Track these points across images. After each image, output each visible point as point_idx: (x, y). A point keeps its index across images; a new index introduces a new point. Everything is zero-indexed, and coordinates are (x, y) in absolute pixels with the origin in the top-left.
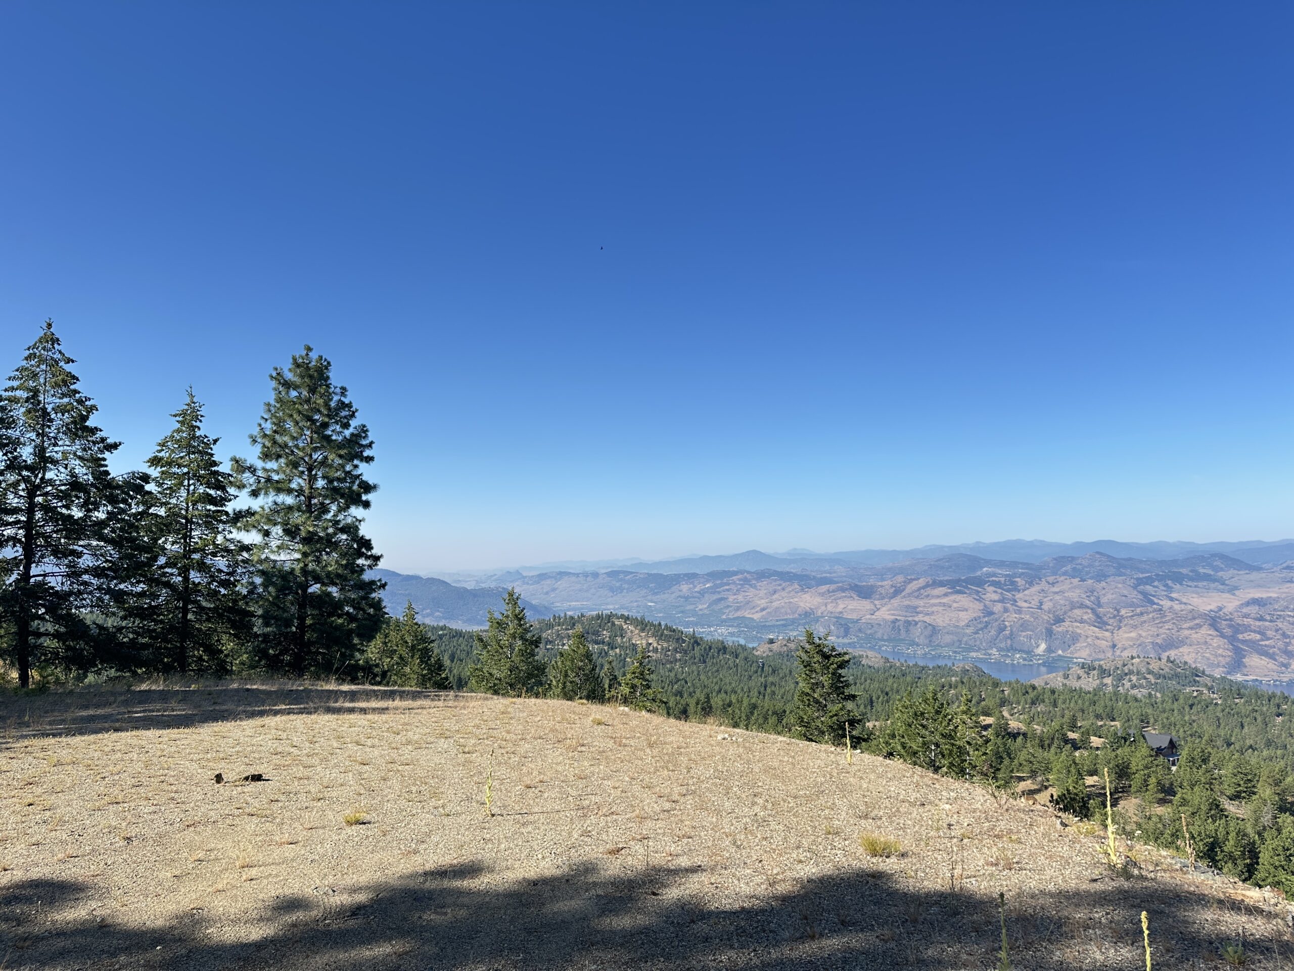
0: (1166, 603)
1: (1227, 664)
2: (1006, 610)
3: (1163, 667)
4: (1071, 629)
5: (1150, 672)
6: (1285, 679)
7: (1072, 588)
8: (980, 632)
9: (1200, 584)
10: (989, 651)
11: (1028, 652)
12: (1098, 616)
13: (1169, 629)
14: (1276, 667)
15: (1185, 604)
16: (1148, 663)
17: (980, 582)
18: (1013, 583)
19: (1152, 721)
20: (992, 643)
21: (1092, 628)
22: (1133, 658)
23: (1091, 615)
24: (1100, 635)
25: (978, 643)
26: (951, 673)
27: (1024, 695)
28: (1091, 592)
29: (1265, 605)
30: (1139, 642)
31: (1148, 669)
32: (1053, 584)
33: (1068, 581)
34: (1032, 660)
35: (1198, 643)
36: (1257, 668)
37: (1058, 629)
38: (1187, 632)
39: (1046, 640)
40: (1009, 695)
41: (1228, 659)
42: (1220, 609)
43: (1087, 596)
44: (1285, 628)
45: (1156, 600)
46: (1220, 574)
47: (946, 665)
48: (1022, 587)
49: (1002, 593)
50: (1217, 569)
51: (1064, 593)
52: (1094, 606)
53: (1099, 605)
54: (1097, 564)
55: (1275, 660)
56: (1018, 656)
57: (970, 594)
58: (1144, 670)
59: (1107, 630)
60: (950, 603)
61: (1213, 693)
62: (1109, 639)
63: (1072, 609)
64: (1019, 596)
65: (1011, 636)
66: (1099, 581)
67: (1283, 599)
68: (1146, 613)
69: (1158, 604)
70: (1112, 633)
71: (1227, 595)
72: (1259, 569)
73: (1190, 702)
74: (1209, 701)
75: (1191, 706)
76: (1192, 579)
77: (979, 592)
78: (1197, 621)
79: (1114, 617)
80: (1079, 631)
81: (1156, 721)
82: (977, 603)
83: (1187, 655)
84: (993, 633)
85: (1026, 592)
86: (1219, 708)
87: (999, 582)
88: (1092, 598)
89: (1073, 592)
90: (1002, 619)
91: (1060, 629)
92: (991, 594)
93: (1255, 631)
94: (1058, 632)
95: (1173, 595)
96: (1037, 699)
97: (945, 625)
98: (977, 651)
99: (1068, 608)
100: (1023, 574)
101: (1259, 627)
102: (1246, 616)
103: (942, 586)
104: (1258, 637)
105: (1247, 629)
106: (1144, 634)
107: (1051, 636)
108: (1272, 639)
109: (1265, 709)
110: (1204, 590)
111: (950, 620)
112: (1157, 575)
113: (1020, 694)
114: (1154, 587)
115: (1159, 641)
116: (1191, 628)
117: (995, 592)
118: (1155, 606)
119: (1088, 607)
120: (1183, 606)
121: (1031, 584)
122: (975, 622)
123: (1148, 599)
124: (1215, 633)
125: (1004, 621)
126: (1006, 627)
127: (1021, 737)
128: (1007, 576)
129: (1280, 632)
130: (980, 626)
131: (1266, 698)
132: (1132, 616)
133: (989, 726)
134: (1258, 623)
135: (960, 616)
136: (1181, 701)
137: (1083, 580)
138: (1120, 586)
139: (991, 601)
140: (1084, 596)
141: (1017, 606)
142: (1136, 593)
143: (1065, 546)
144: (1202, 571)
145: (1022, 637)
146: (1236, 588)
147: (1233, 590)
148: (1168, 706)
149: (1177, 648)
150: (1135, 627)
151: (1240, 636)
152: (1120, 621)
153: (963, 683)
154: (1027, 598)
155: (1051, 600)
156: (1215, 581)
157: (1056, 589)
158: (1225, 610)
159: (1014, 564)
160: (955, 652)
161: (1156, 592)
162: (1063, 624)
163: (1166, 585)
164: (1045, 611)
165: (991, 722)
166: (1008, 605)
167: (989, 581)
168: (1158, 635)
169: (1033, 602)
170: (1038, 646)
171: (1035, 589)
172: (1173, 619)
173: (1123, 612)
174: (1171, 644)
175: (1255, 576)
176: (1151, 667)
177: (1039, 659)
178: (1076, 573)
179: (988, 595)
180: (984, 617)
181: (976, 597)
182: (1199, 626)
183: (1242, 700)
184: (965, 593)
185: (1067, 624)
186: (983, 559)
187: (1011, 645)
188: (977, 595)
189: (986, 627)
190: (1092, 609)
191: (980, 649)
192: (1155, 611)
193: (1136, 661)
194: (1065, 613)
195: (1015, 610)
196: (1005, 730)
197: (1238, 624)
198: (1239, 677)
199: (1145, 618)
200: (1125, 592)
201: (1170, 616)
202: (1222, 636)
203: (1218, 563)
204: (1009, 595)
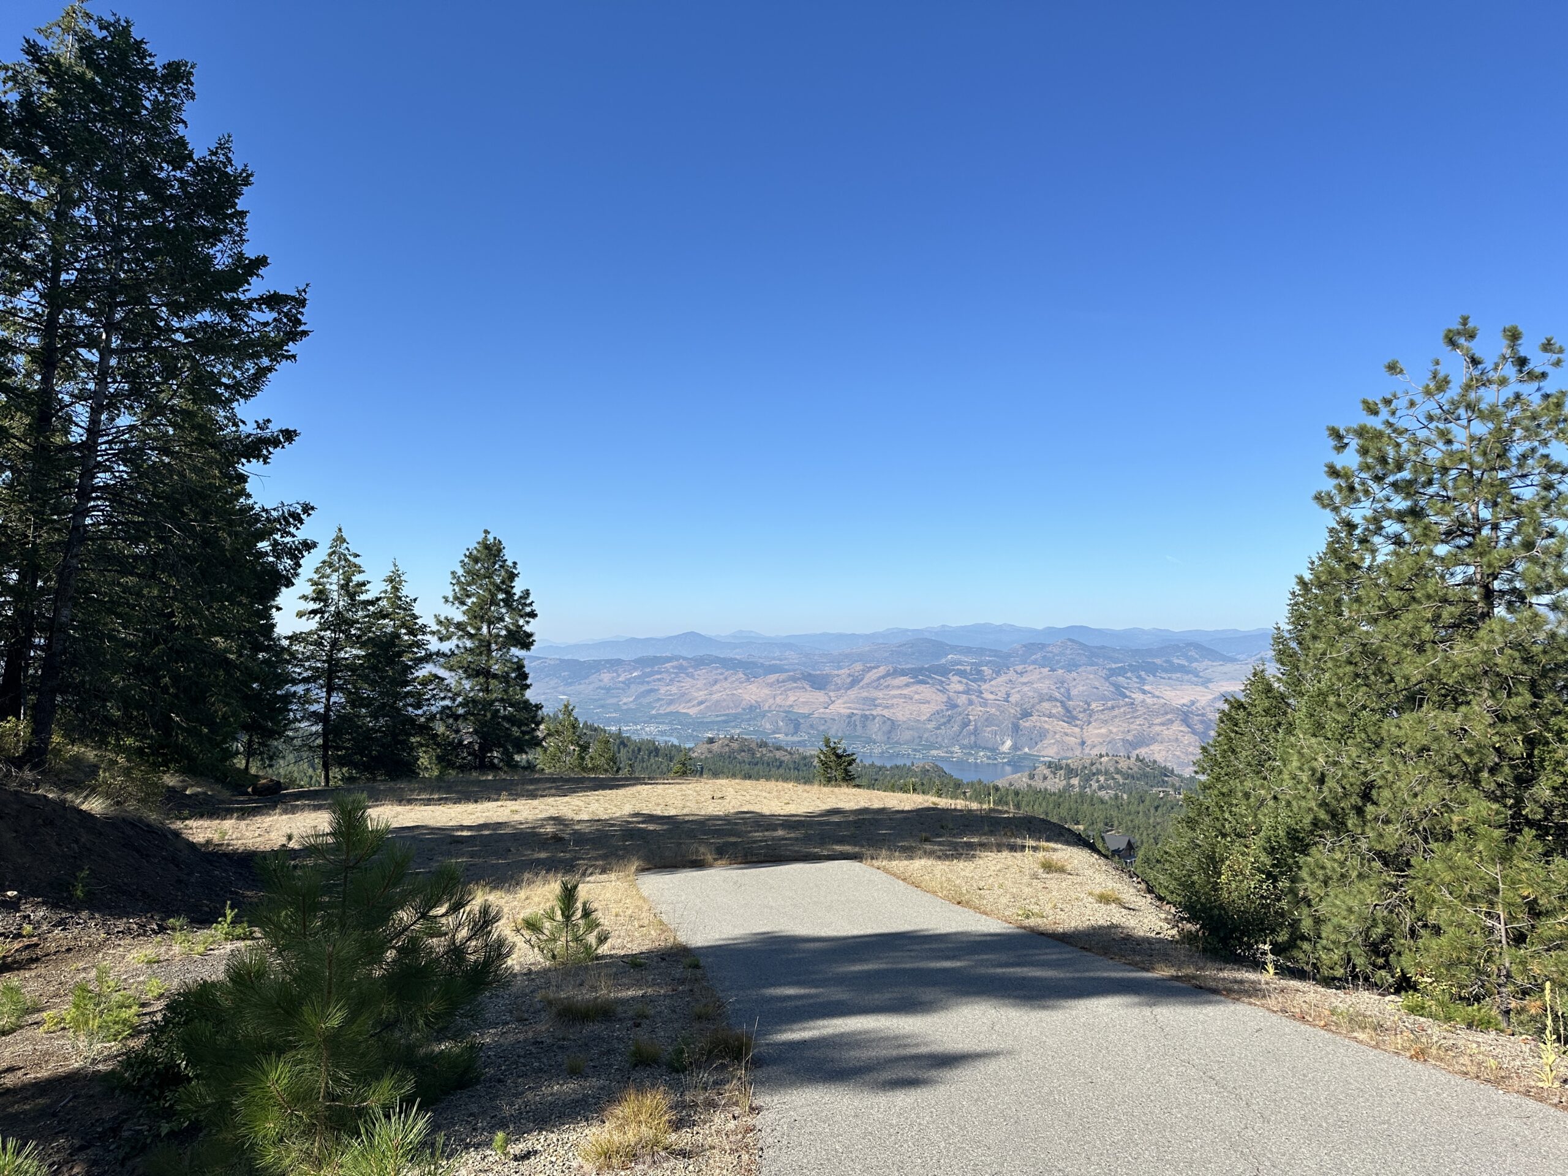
0: (1138, 697)
2: (971, 703)
3: (1131, 767)
4: (1038, 724)
5: (1118, 772)
7: (1041, 678)
8: (942, 727)
9: (1174, 676)
10: (951, 749)
11: (993, 750)
12: (1068, 711)
13: (1140, 725)
15: (1158, 697)
16: (1117, 762)
17: (944, 671)
18: (979, 672)
20: (955, 740)
21: (1061, 723)
22: (1101, 756)
23: (1060, 709)
24: (1069, 731)
25: (940, 739)
26: (911, 773)
28: (1060, 682)
30: (1107, 739)
31: (1116, 768)
32: (1021, 674)
33: (1038, 670)
35: (1170, 741)
37: (1025, 724)
38: (1158, 728)
39: (1012, 737)
42: (1193, 703)
43: (1057, 688)
45: (1128, 693)
46: (1194, 665)
48: (989, 677)
49: (967, 684)
50: (1190, 660)
51: (1033, 684)
52: (1063, 699)
53: (1069, 698)
56: (982, 754)
57: (933, 685)
58: (1112, 770)
59: (1076, 726)
60: (912, 694)
62: (1078, 736)
63: (1040, 702)
64: (984, 687)
66: (1070, 671)
68: (1118, 706)
69: (1130, 697)
70: (1082, 729)
71: (1200, 688)
72: (1231, 662)
73: (1156, 804)
74: (1176, 802)
75: (1156, 808)
76: (1165, 670)
77: (943, 682)
78: (1169, 717)
79: (1085, 711)
80: (1047, 726)
82: (940, 694)
83: (1156, 754)
84: (956, 728)
85: (992, 683)
87: (965, 670)
88: (1062, 690)
89: (1042, 683)
90: (966, 712)
91: (1027, 724)
92: (956, 684)
94: (1025, 727)
95: (1146, 688)
97: (905, 719)
98: (938, 749)
99: (1036, 700)
100: (990, 661)
103: (903, 675)
106: (1114, 730)
107: (1017, 732)
110: (1179, 683)
111: (911, 714)
112: (1130, 665)
114: (1127, 678)
115: (1130, 738)
116: (1163, 724)
117: (960, 682)
118: (1127, 700)
119: (1056, 700)
120: (1155, 699)
121: (998, 674)
122: (937, 716)
123: (1120, 692)
124: (1186, 729)
125: (968, 715)
126: (970, 721)
128: (972, 663)
130: (943, 720)
132: (1103, 710)
135: (922, 709)
136: (1147, 802)
137: (1053, 670)
138: (1092, 676)
139: (955, 692)
140: (1053, 687)
141: (982, 698)
142: (1108, 684)
143: (1035, 631)
144: (1176, 661)
145: (987, 733)
146: (1210, 681)
147: (1207, 683)
148: (1133, 808)
149: (1148, 745)
150: (1105, 722)
151: (1211, 732)
152: (1091, 716)
154: (993, 689)
155: (1019, 691)
156: (1188, 672)
157: (1024, 679)
158: (1197, 705)
159: (981, 651)
160: (915, 750)
161: (1128, 684)
162: (1031, 718)
163: (1140, 677)
164: (1012, 704)
166: (973, 697)
167: (954, 670)
168: (1129, 731)
169: (999, 694)
170: (1003, 743)
171: (1003, 678)
172: (1145, 713)
173: (1093, 706)
174: (1142, 741)
175: (1228, 669)
176: (1119, 766)
178: (1049, 663)
179: (952, 685)
180: (947, 710)
181: (939, 687)
182: (1171, 722)
184: (928, 683)
185: (1034, 718)
186: (948, 645)
187: (975, 742)
188: (940, 685)
189: (949, 721)
190: (1061, 702)
191: (941, 746)
192: (1127, 704)
193: (1104, 759)
194: (1033, 706)
195: (980, 702)
197: (1209, 719)
199: (1116, 712)
200: (1097, 684)
201: (1141, 710)
202: (1193, 731)
203: (1192, 653)
204: (974, 686)
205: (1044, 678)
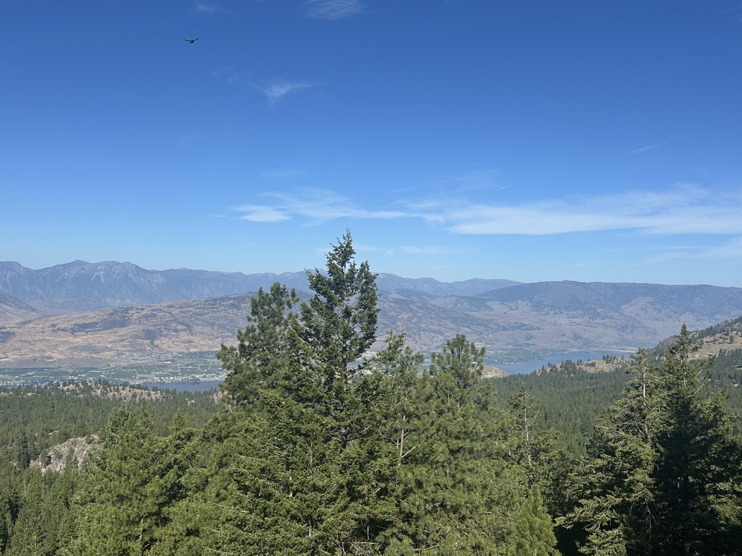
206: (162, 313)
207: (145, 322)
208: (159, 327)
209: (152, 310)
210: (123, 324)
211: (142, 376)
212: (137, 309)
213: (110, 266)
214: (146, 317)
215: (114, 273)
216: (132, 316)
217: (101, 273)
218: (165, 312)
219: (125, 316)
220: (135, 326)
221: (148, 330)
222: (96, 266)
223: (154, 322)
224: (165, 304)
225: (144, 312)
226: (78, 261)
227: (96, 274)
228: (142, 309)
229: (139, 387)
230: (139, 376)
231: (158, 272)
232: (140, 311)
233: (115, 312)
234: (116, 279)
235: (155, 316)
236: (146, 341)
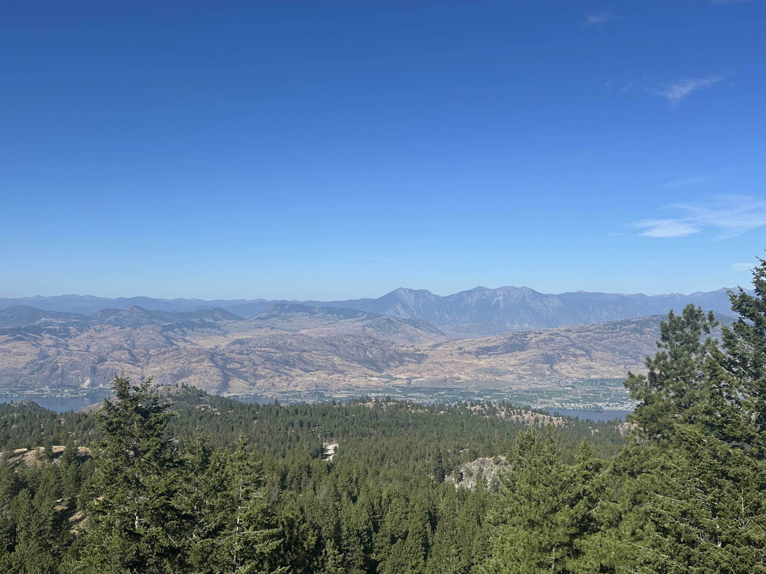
0: (182, 344)
1: (219, 386)
2: (59, 353)
3: (179, 392)
4: (111, 367)
5: (169, 396)
6: (253, 394)
7: (113, 334)
8: (36, 373)
9: (205, 330)
10: (41, 389)
11: (75, 387)
12: (133, 356)
13: (182, 363)
14: (247, 386)
15: (195, 344)
16: (169, 389)
17: (38, 330)
18: (67, 331)
19: (176, 432)
20: (45, 381)
21: (128, 365)
22: (158, 386)
23: (127, 355)
24: (133, 370)
25: (33, 382)
26: (10, 410)
27: (78, 423)
28: (128, 336)
29: (244, 343)
30: (161, 374)
31: (168, 394)
32: (99, 331)
33: (112, 328)
34: (78, 394)
35: (201, 372)
36: (237, 387)
37: (101, 367)
38: (194, 365)
39: (91, 377)
40: (65, 424)
41: (219, 383)
42: (217, 347)
43: (125, 340)
44: (254, 359)
45: (175, 342)
46: (218, 322)
47: (5, 403)
48: (74, 334)
49: (56, 339)
50: (216, 319)
51: (107, 338)
52: (130, 348)
53: (134, 347)
54: (134, 315)
55: (247, 381)
56: (67, 391)
57: (29, 341)
58: (165, 395)
59: (138, 366)
60: (11, 349)
61: (215, 407)
62: (140, 373)
63: (113, 351)
64: (70, 341)
65: (62, 375)
66: (135, 328)
67: (255, 339)
68: (168, 351)
69: (176, 345)
70: (142, 368)
71: (222, 337)
72: (242, 319)
73: (200, 416)
74: (212, 414)
75: (201, 418)
76: (200, 327)
77: (37, 339)
78: (202, 357)
79: (145, 356)
80: (117, 368)
81: (178, 432)
82: (34, 348)
83: (193, 381)
84: (47, 373)
85: (76, 338)
86: (219, 418)
87: (55, 329)
88: (129, 342)
89: (114, 337)
90: (55, 361)
91: (102, 367)
92: (47, 340)
93: (237, 362)
94: (101, 369)
95: (187, 338)
96: (89, 425)
97: (4, 368)
98: (32, 389)
99: (110, 350)
100: (75, 323)
101: (240, 359)
102: (233, 352)
103: (4, 334)
104: (239, 366)
105: (233, 360)
106: (165, 368)
107: (95, 373)
108: (246, 367)
109: (247, 415)
110: (208, 334)
111: (9, 364)
112: (177, 324)
113: (75, 422)
114: (175, 332)
115: (175, 372)
116: (197, 362)
117: (50, 338)
118: (174, 347)
119: (125, 349)
120: (193, 346)
121: (81, 331)
122: (31, 365)
123: (169, 341)
124: (212, 365)
125: (57, 362)
126: (58, 367)
127: (89, 459)
128: (61, 324)
129: (252, 362)
130: (36, 367)
131: (247, 408)
132: (158, 355)
133: (61, 453)
134: (239, 356)
135: (19, 360)
136: (194, 416)
137: (123, 328)
138: (150, 332)
139: (47, 346)
140: (123, 340)
141: (68, 350)
142: (161, 337)
143: (110, 300)
144: (207, 320)
145: (71, 376)
146: (227, 332)
147: (225, 333)
148: (185, 420)
149: (187, 377)
150: (159, 363)
151: (228, 366)
152: (149, 359)
153: (24, 417)
154: (77, 343)
155: (97, 344)
156: (214, 327)
157: (101, 335)
158: (220, 348)
159: (68, 315)
160: (12, 391)
161: (175, 336)
162: (105, 363)
163: (183, 331)
164: (92, 353)
165: (63, 450)
166: (61, 349)
167: (46, 329)
168: (175, 368)
169: (82, 346)
170: (84, 382)
171: (85, 335)
172: (186, 355)
173: (151, 352)
174: (183, 374)
175: (240, 324)
176: (170, 392)
177: (84, 392)
178: (120, 323)
179: (44, 341)
180: (40, 360)
181: (33, 343)
182: (203, 360)
183: (233, 411)
184: (25, 340)
185: (107, 363)
186: (41, 311)
187: (62, 382)
188: (34, 341)
189: (41, 368)
190: (128, 350)
191: (34, 387)
192: (174, 350)
193: (160, 388)
194: (108, 354)
195: (66, 353)
196: (75, 455)
197: (227, 358)
198: (225, 395)
199: (167, 355)
200: (154, 337)
201: (184, 353)
202: (217, 366)
203: (217, 315)
204: (62, 341)
205: (117, 333)
206: (560, 338)
207: (544, 346)
208: (557, 351)
209: (550, 334)
210: (523, 348)
211: (543, 400)
212: (535, 333)
213: (508, 291)
214: (544, 341)
215: (512, 298)
216: (530, 340)
217: (501, 298)
218: (563, 336)
219: (524, 340)
220: (534, 351)
221: (547, 355)
222: (495, 291)
223: (552, 347)
224: (563, 329)
225: (542, 337)
226: (479, 287)
227: (496, 299)
228: (540, 333)
229: (541, 412)
230: (540, 400)
231: (554, 296)
232: (538, 335)
233: (515, 336)
234: (514, 303)
235: (553, 340)
236: (546, 365)
